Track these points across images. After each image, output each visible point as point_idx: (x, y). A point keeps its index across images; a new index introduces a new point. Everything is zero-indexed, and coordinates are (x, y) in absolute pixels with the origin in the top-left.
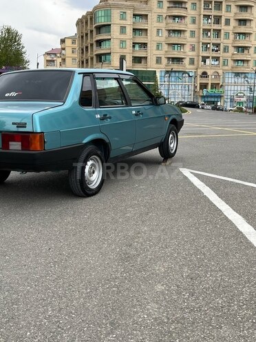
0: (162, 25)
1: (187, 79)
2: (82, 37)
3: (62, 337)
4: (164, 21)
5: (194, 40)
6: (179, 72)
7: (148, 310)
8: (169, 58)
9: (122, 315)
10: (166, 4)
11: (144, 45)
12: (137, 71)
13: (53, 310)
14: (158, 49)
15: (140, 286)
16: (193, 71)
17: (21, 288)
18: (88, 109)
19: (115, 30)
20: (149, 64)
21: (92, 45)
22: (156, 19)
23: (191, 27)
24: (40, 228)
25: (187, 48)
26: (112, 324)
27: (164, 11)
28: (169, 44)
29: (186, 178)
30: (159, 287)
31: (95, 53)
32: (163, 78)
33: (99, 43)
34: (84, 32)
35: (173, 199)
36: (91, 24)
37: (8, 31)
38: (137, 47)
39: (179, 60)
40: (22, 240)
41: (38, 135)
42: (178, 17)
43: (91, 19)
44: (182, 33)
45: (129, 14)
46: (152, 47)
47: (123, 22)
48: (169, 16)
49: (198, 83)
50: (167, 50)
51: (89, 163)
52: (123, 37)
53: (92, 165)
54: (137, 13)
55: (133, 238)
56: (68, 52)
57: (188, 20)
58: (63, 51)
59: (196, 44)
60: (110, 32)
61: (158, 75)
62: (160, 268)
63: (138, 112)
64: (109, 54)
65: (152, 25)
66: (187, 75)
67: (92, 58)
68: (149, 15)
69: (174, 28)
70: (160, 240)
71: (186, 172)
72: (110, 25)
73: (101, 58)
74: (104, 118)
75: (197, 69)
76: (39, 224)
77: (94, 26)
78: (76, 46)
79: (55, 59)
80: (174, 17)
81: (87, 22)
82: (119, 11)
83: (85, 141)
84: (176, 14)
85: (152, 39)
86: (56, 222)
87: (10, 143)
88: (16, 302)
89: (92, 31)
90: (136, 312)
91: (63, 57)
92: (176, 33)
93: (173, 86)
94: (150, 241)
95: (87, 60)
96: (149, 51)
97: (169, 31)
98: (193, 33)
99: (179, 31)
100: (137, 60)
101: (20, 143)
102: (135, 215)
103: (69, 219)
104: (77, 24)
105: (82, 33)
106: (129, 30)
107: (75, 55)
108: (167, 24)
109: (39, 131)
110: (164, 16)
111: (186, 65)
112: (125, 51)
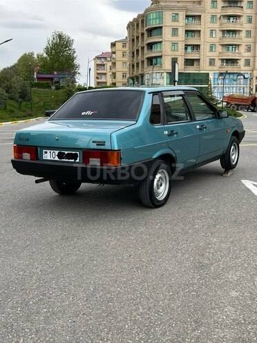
0: (216, 26)
1: (242, 81)
2: (133, 40)
3: (155, 330)
4: (218, 22)
5: (250, 40)
6: (233, 74)
7: (226, 312)
8: (223, 60)
9: (204, 315)
10: (220, 4)
11: (196, 47)
12: (189, 73)
13: (143, 309)
14: (211, 50)
15: (216, 291)
16: (249, 72)
17: (112, 289)
18: (157, 126)
19: (167, 33)
20: (202, 66)
21: (143, 48)
22: (209, 20)
23: (247, 27)
24: (118, 237)
25: (242, 49)
26: (195, 322)
27: (218, 11)
28: (223, 45)
29: (249, 190)
30: (234, 294)
31: (146, 57)
32: (216, 80)
33: (150, 46)
34: (135, 35)
35: (239, 212)
36: (143, 27)
37: (60, 36)
38: (189, 49)
39: (233, 61)
40: (104, 247)
41: (116, 152)
42: (233, 16)
43: (142, 21)
44: (237, 33)
45: (182, 15)
46: (205, 49)
47: (175, 24)
48: (224, 16)
49: (254, 84)
50: (220, 51)
51: (158, 176)
52: (175, 39)
53: (160, 178)
54: (190, 14)
55: (204, 249)
56: (118, 56)
57: (244, 20)
58: (114, 55)
59: (252, 44)
60: (161, 34)
61: (211, 77)
62: (232, 276)
63: (202, 126)
64: (161, 57)
65: (205, 25)
66: (242, 77)
67: (143, 62)
68: (203, 16)
69: (228, 29)
70: (230, 251)
71: (248, 184)
72: (162, 27)
73: (152, 61)
74: (172, 133)
75: (253, 71)
76: (116, 233)
77: (145, 29)
78: (127, 49)
79: (105, 63)
80: (229, 17)
81: (138, 25)
82: (171, 13)
83: (154, 157)
84: (231, 13)
85: (205, 40)
86: (131, 231)
87: (90, 159)
88: (111, 300)
89: (143, 34)
90: (216, 314)
91: (113, 61)
92: (231, 33)
93: (227, 89)
94: (220, 251)
95: (138, 64)
96: (202, 53)
97: (223, 31)
98: (249, 32)
99: (234, 32)
100: (189, 62)
101: (99, 159)
102: (203, 226)
103: (142, 229)
104: (128, 27)
105: (133, 36)
106: (181, 32)
107: (126, 59)
108: (221, 24)
109: (116, 149)
110: (219, 16)
111: (242, 67)
112: (176, 53)
